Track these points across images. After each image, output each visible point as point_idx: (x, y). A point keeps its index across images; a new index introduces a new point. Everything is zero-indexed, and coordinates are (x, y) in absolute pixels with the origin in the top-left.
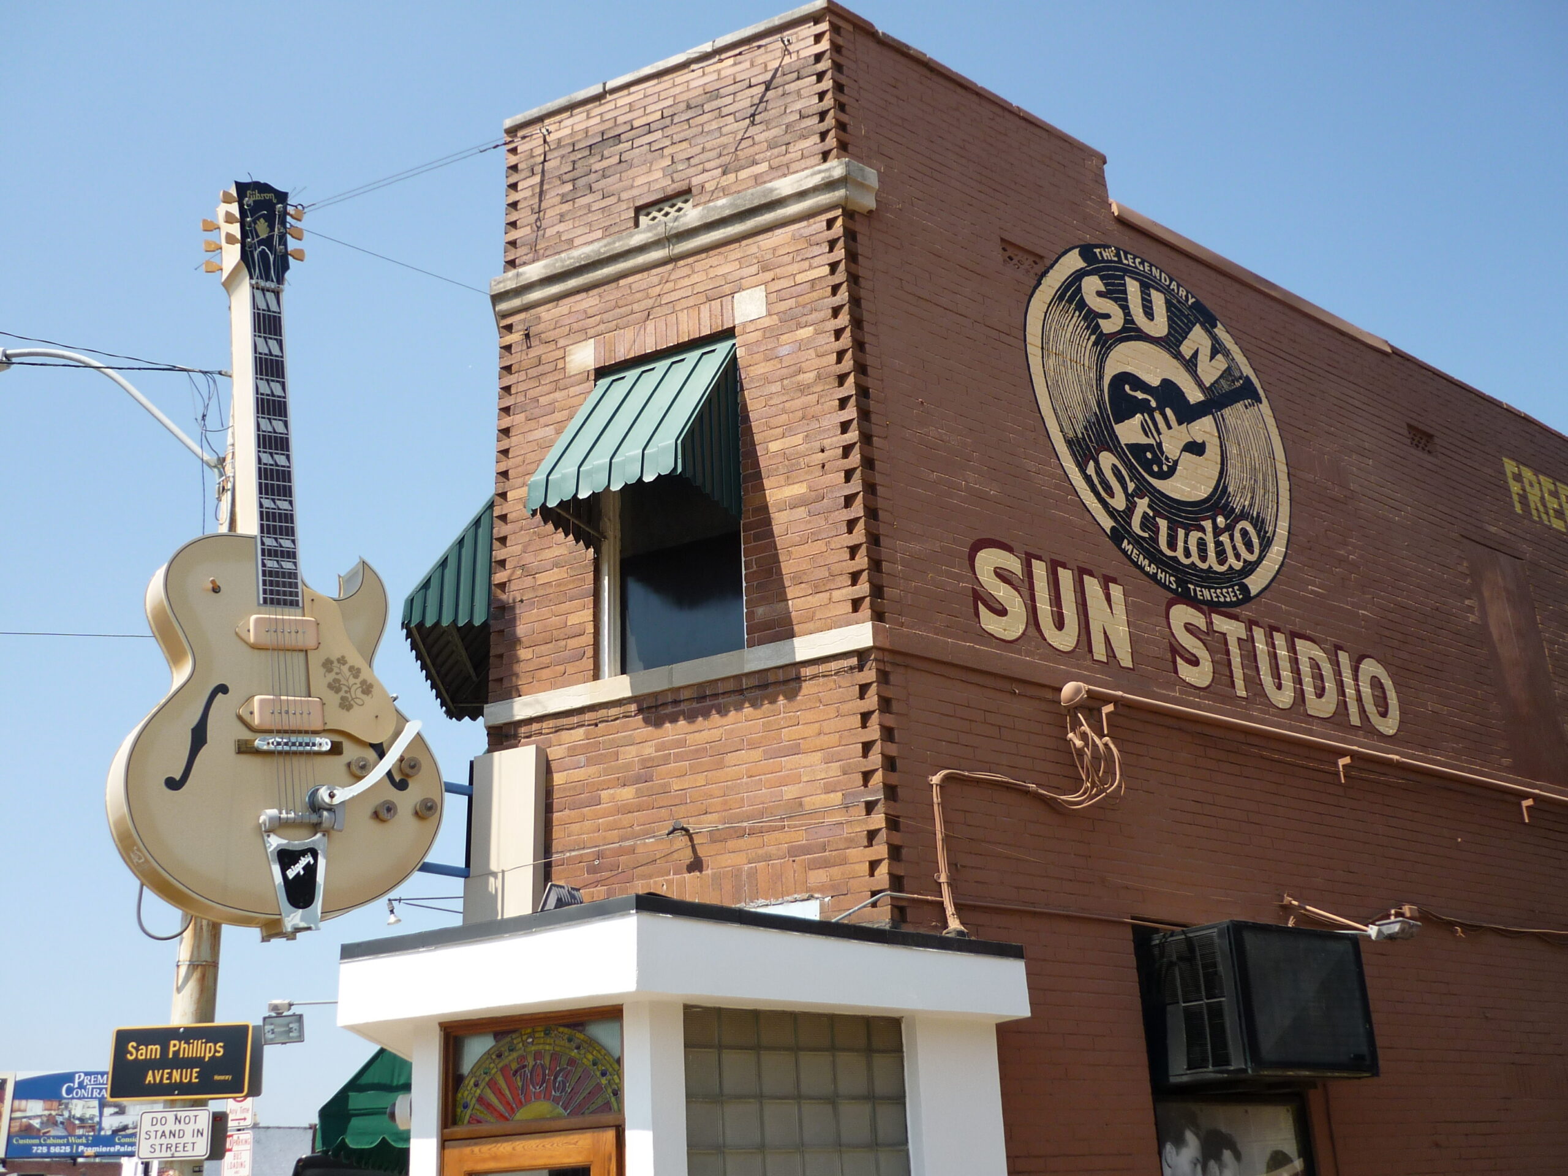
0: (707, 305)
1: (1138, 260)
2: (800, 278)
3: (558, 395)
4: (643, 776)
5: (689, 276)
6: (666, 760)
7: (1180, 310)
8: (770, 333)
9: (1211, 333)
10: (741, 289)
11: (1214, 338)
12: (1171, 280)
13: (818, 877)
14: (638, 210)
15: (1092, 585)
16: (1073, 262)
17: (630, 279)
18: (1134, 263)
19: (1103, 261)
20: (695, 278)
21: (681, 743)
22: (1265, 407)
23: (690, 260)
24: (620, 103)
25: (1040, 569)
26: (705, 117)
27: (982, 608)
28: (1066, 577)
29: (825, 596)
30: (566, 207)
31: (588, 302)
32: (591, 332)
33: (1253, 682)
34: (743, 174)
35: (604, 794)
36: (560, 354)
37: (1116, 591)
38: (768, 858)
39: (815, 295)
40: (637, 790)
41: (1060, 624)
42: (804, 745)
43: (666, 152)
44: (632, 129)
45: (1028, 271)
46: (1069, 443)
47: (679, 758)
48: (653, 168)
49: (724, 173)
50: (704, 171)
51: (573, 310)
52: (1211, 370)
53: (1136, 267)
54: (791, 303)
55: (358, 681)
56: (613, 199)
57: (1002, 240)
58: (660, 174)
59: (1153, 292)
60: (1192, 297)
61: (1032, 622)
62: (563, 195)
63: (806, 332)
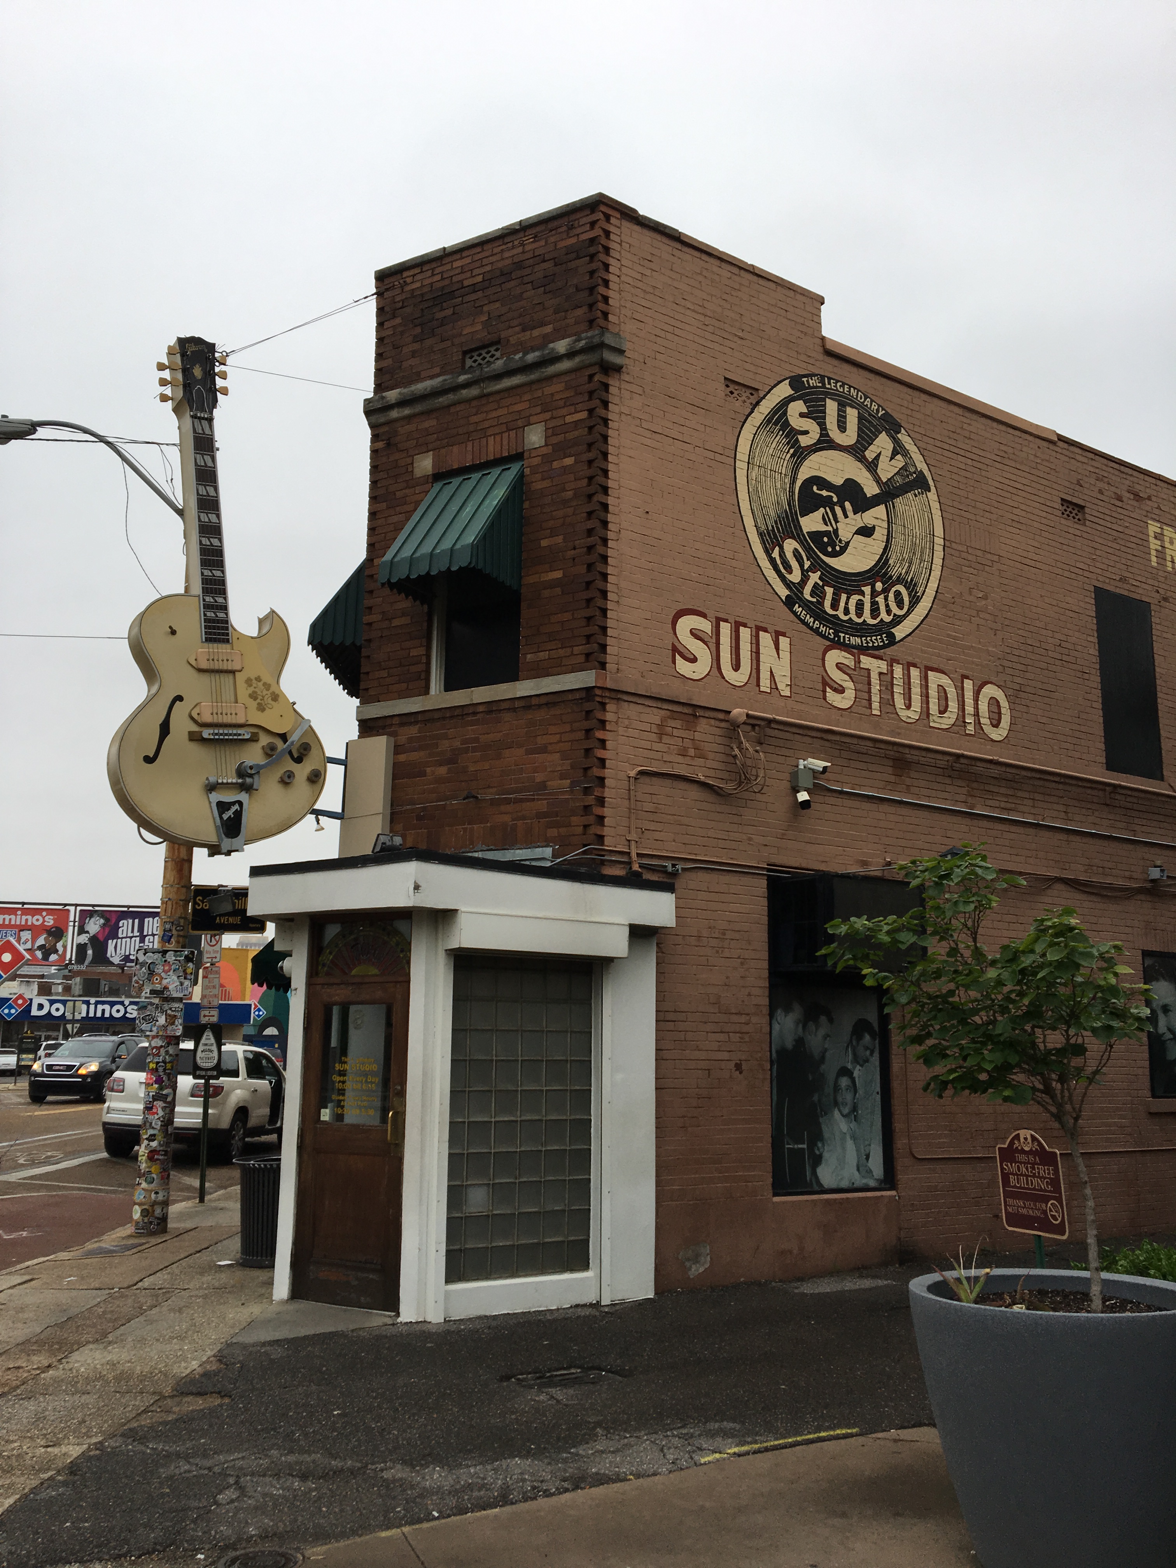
0: (507, 434)
1: (839, 384)
2: (569, 419)
3: (407, 491)
4: (451, 760)
5: (496, 409)
6: (466, 751)
7: (869, 422)
8: (547, 459)
9: (894, 438)
10: (530, 424)
11: (897, 442)
12: (866, 397)
13: (553, 832)
14: (465, 353)
15: (766, 639)
16: (784, 390)
17: (458, 408)
18: (836, 386)
19: (810, 387)
20: (500, 412)
21: (476, 740)
22: (932, 495)
23: (498, 397)
24: (456, 265)
25: (725, 629)
26: (512, 283)
27: (677, 657)
28: (745, 634)
29: (569, 650)
30: (416, 346)
31: (430, 423)
32: (430, 446)
33: (888, 703)
34: (536, 333)
35: (428, 770)
36: (409, 460)
37: (784, 642)
38: (524, 818)
39: (576, 433)
40: (449, 769)
41: (736, 667)
42: (550, 748)
43: (485, 309)
44: (463, 287)
45: (744, 402)
46: (761, 535)
47: (475, 750)
48: (476, 321)
49: (524, 330)
50: (510, 327)
51: (419, 427)
52: (888, 469)
53: (837, 390)
54: (561, 438)
55: (268, 692)
56: (449, 343)
57: (726, 379)
58: (479, 327)
59: (849, 409)
60: (883, 409)
61: (715, 665)
62: (415, 336)
63: (569, 461)
